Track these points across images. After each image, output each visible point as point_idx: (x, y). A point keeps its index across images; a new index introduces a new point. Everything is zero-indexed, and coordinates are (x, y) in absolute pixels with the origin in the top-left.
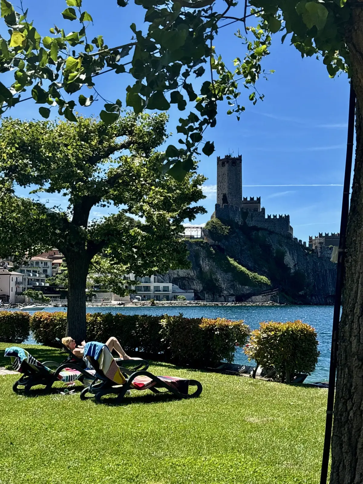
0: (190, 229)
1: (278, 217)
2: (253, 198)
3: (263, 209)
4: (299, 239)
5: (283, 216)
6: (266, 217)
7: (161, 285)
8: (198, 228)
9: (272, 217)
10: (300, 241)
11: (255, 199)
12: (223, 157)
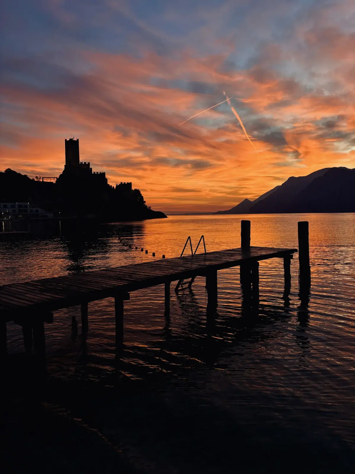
0: (50, 179)
1: (99, 173)
2: (86, 162)
3: (91, 169)
4: (110, 185)
5: (102, 173)
6: (93, 173)
7: (34, 209)
8: (54, 178)
9: (96, 173)
10: (111, 186)
11: (87, 163)
12: (68, 139)
